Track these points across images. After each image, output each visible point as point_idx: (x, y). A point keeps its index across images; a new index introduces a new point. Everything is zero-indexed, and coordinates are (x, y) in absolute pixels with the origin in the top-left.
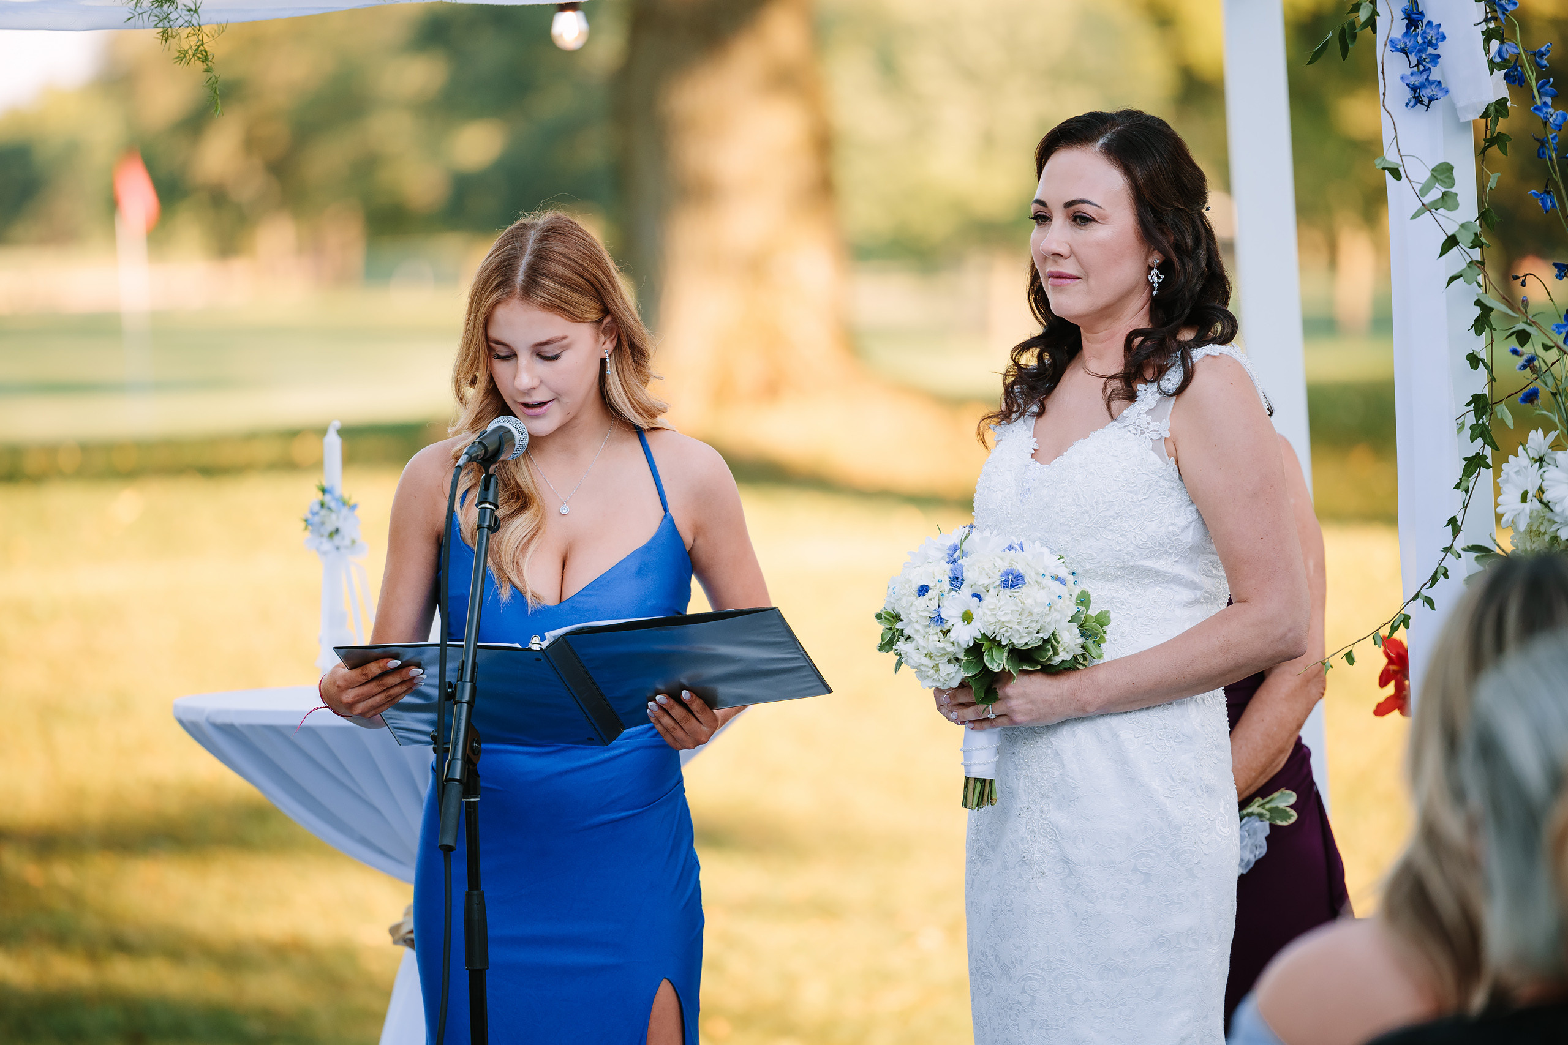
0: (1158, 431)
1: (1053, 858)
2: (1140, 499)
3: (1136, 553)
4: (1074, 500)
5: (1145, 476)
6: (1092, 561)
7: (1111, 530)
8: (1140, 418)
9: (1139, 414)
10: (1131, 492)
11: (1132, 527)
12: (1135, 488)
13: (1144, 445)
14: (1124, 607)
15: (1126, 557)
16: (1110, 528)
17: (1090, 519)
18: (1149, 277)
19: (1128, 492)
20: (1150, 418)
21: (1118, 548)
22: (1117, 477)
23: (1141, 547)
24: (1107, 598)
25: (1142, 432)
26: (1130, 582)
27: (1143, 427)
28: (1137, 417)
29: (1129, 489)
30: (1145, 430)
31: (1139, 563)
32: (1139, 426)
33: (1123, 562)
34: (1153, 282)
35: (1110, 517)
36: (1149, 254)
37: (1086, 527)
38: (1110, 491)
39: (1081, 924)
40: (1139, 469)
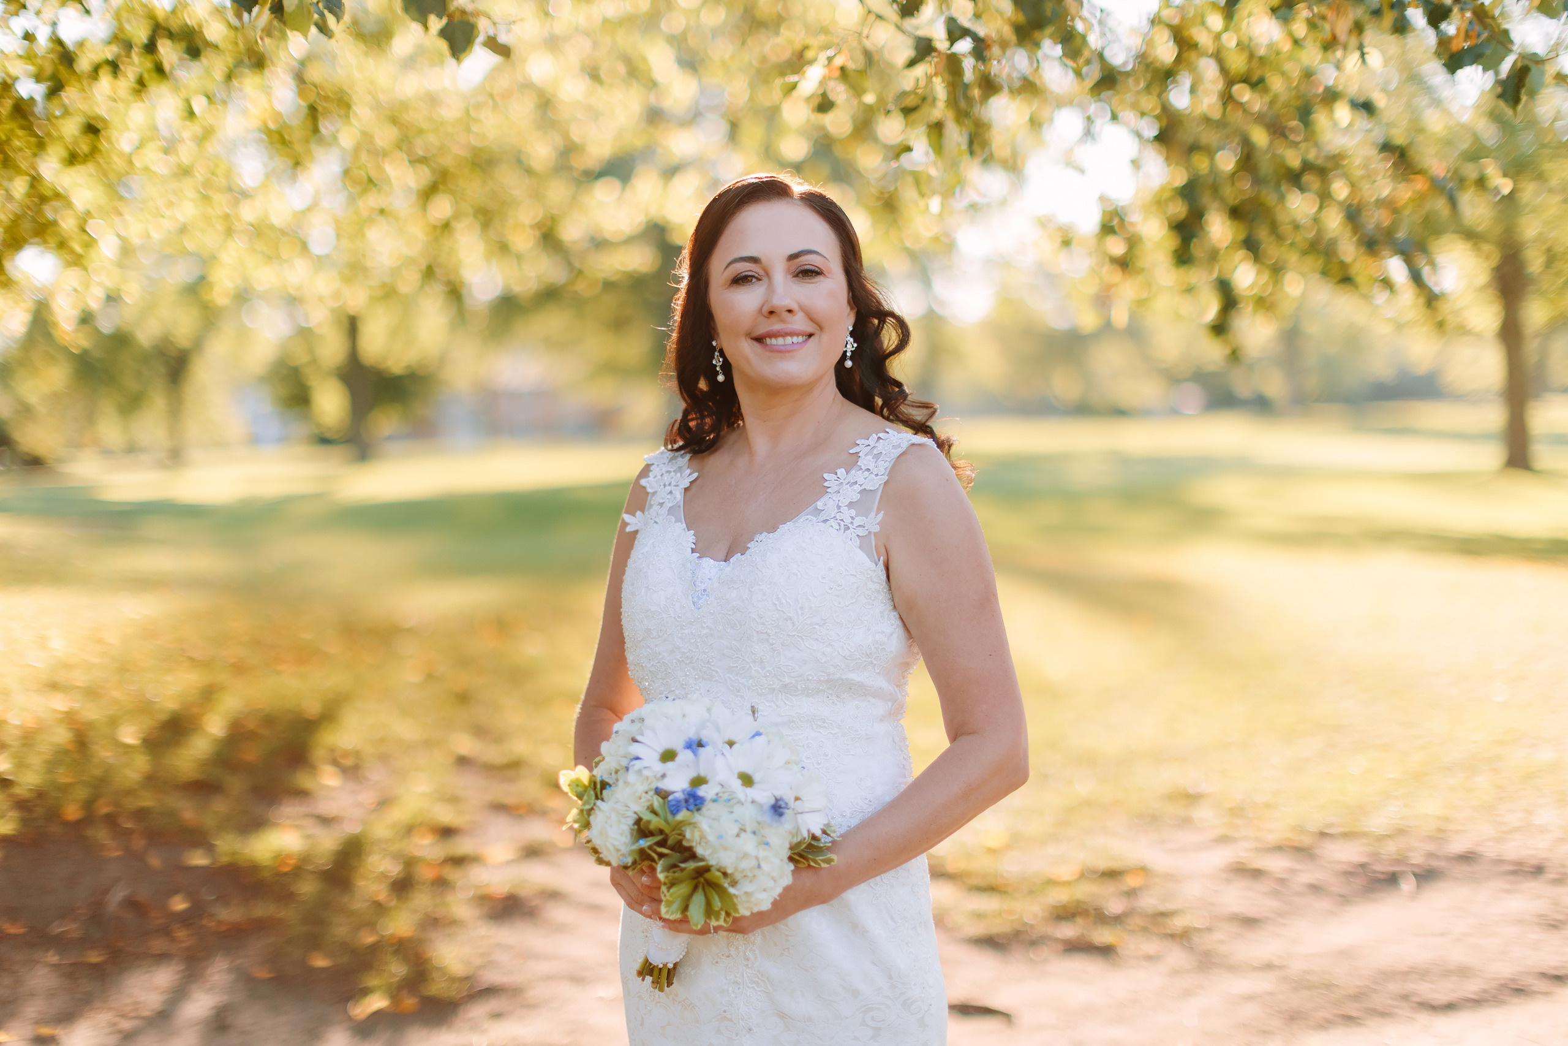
0: (864, 527)
2: (847, 604)
3: (843, 665)
5: (852, 577)
6: (793, 675)
7: (817, 640)
8: (840, 512)
9: (839, 507)
10: (838, 596)
11: (839, 635)
12: (843, 591)
13: (850, 542)
15: (832, 669)
16: (816, 636)
17: (793, 626)
19: (836, 595)
20: (853, 512)
21: (823, 660)
22: (823, 578)
23: (849, 658)
24: (806, 716)
25: (847, 528)
26: (830, 697)
27: (848, 521)
28: (836, 511)
29: (835, 592)
30: (850, 525)
31: (844, 676)
32: (842, 520)
33: (828, 675)
35: (817, 624)
37: (789, 636)
38: (816, 595)
40: (846, 570)
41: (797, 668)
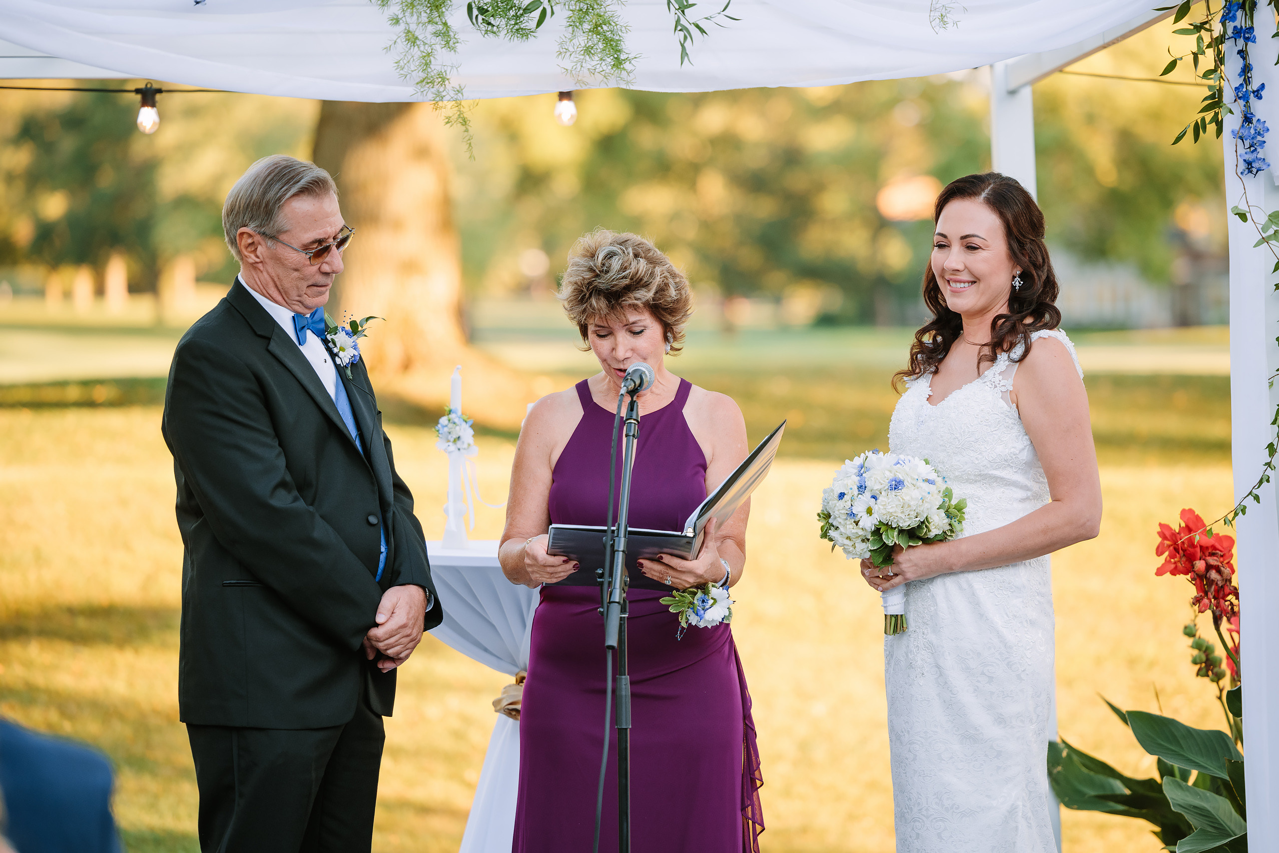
0: (1006, 386)
1: (930, 664)
2: (993, 431)
3: (989, 466)
4: (949, 430)
5: (996, 415)
6: (959, 470)
7: (973, 450)
9: (996, 373)
10: (986, 426)
11: (986, 448)
12: (989, 423)
13: (996, 395)
14: (980, 501)
15: (982, 468)
16: (972, 448)
17: (959, 442)
18: (1013, 283)
19: (984, 426)
20: (1001, 377)
21: (977, 462)
22: (977, 415)
23: (992, 462)
24: (969, 495)
25: (995, 387)
26: (985, 485)
27: (996, 383)
28: (994, 376)
29: (985, 424)
30: (997, 385)
31: (990, 472)
32: (994, 382)
33: (980, 471)
34: (1016, 286)
35: (972, 441)
36: (1013, 267)
37: (956, 448)
38: (972, 424)
39: (948, 708)
40: (991, 411)
41: (962, 466)
